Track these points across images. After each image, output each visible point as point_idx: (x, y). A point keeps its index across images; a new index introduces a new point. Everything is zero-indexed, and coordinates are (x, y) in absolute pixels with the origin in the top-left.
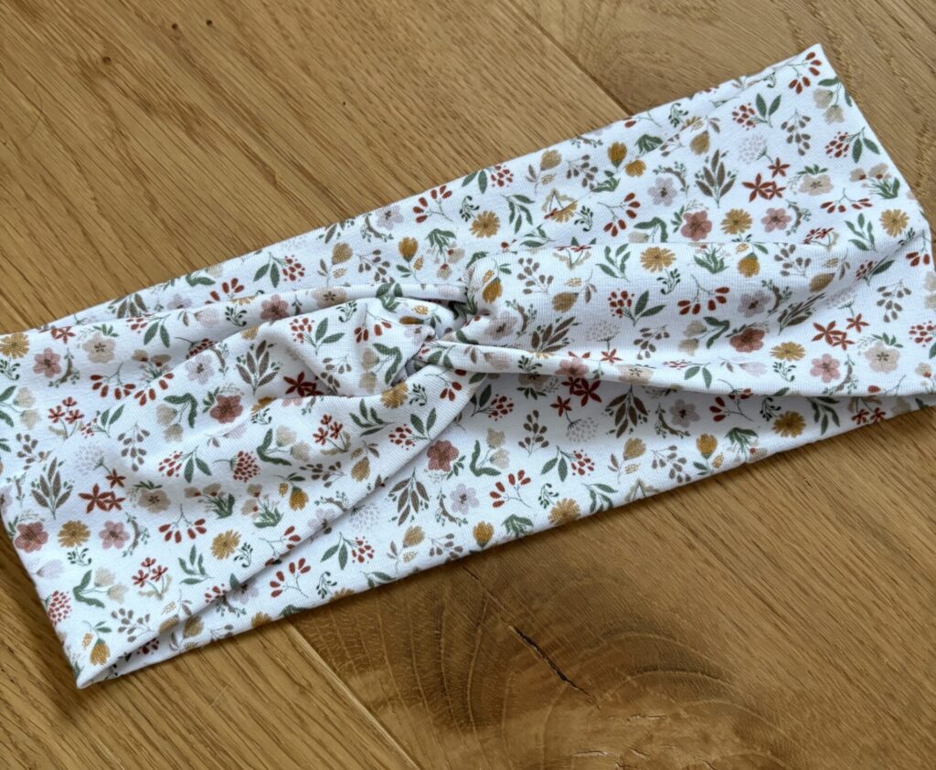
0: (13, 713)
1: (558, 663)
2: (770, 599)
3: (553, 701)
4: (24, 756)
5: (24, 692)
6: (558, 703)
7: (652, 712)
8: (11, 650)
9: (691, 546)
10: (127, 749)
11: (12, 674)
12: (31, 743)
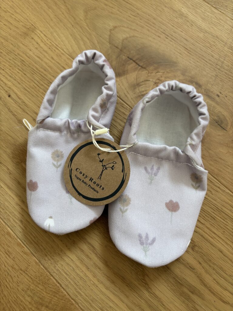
0: (4, 83)
1: (138, 63)
2: (186, 47)
3: (138, 70)
4: (6, 92)
5: (6, 78)
6: (139, 71)
7: (161, 71)
8: (3, 70)
9: (167, 38)
10: (33, 88)
11: (4, 75)
12: (9, 89)
